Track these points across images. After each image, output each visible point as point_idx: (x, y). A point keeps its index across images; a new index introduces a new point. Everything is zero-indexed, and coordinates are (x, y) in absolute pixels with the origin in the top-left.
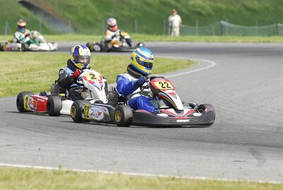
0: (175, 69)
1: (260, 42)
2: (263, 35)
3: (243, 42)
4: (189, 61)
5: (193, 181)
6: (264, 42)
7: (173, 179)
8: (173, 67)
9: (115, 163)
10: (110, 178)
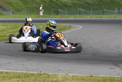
0: (65, 29)
1: (97, 17)
2: (96, 15)
3: (90, 17)
4: (70, 26)
5: (100, 77)
6: (99, 17)
7: (92, 76)
8: (64, 29)
9: (60, 70)
10: (63, 76)
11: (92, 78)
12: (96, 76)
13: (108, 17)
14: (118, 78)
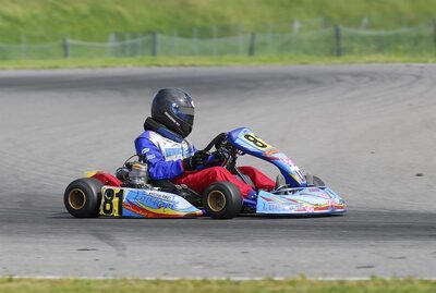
11: (12, 285)
12: (26, 277)
13: (82, 67)
14: (105, 281)
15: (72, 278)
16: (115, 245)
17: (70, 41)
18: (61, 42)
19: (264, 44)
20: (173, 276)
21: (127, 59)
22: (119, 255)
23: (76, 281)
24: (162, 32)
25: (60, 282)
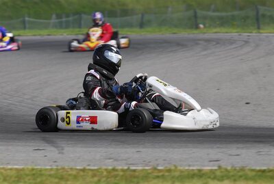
5: (11, 169)
12: (1, 167)
13: (35, 35)
14: (51, 169)
15: (30, 167)
16: (56, 147)
17: (27, 19)
18: (21, 19)
19: (149, 21)
20: (94, 166)
21: (63, 31)
22: (60, 153)
23: (33, 169)
24: (85, 13)
25: (23, 170)
